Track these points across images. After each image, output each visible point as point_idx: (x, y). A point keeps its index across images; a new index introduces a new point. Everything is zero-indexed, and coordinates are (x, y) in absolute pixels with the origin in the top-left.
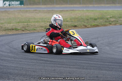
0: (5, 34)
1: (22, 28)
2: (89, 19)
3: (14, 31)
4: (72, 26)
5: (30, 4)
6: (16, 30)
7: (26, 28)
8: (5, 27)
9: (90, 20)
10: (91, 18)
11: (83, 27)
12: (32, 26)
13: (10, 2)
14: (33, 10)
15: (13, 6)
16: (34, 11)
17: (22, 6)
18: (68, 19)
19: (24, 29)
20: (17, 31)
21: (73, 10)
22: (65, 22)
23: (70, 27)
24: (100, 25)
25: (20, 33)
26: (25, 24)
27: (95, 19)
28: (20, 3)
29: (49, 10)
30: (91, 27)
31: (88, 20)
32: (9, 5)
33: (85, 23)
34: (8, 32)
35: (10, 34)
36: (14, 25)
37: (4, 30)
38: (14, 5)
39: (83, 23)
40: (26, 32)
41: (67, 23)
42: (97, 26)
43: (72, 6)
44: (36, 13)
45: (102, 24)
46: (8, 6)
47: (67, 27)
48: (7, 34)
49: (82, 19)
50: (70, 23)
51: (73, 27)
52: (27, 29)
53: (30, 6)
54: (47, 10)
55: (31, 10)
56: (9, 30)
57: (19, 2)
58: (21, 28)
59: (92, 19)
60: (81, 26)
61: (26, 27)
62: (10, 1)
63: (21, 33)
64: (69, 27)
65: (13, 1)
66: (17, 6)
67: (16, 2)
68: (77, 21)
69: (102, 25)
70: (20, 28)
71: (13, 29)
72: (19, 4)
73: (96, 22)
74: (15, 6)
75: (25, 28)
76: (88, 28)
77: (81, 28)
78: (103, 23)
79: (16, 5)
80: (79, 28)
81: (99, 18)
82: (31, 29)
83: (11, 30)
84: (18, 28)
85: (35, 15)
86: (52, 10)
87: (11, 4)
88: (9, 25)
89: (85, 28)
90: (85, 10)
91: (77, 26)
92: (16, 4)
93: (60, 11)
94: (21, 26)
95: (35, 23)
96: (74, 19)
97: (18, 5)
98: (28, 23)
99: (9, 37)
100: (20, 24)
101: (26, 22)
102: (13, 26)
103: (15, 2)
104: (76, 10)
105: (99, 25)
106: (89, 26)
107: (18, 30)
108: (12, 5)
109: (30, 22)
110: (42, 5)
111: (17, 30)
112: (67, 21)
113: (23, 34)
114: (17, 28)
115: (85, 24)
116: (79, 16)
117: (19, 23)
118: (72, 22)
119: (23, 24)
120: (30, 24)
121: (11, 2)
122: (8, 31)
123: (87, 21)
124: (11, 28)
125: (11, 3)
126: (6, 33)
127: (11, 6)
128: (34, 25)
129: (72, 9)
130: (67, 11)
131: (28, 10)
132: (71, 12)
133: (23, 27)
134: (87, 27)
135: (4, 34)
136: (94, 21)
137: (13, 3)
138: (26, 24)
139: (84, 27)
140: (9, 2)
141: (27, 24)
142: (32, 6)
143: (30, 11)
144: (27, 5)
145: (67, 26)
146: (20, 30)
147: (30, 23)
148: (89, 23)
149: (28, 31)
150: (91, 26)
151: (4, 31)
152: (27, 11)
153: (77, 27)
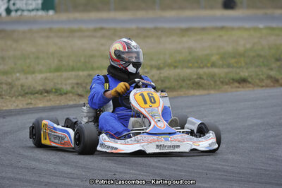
0: (26, 107)
1: (75, 86)
3: (51, 96)
4: (233, 80)
6: (59, 92)
11: (268, 82)
13: (8, 1)
14: (91, 26)
16: (95, 30)
17: (51, 12)
18: (214, 58)
19: (81, 89)
20: (63, 97)
21: (222, 28)
22: (208, 67)
23: (227, 84)
25: (71, 103)
26: (81, 73)
28: (42, 4)
29: (144, 29)
32: (8, 11)
33: (271, 69)
34: (33, 102)
35: (40, 106)
36: (46, 79)
39: (265, 70)
41: (216, 70)
44: (103, 37)
47: (218, 82)
49: (259, 56)
50: (226, 70)
51: (237, 84)
53: (77, 15)
54: (138, 28)
55: (84, 27)
56: (37, 93)
57: (39, 1)
58: (73, 88)
60: (262, 80)
63: (75, 103)
64: (222, 83)
66: (34, 13)
67: (30, 1)
68: (246, 64)
70: (69, 88)
71: (47, 92)
72: (40, 6)
74: (26, 13)
75: (85, 87)
77: (262, 87)
79: (28, 10)
80: (255, 85)
83: (41, 94)
84: (64, 87)
86: (156, 29)
89: (274, 86)
90: (261, 26)
91: (250, 80)
93: (182, 30)
94: (70, 81)
96: (234, 57)
97: (37, 10)
98: (91, 72)
100: (65, 74)
101: (83, 70)
102: (47, 81)
104: (232, 29)
107: (66, 94)
108: (16, 10)
110: (116, 9)
111: (61, 94)
112: (213, 65)
114: (59, 86)
115: (272, 73)
116: (248, 46)
117: (58, 69)
118: (229, 66)
119: (73, 73)
121: (12, 1)
122: (32, 97)
124: (41, 88)
125: (14, 4)
127: (13, 14)
129: (219, 24)
130: (204, 29)
131: (75, 26)
133: (77, 84)
135: (21, 107)
137: (20, 4)
138: (86, 73)
139: (272, 84)
141: (89, 75)
143: (80, 30)
144: (67, 11)
145: (215, 82)
146: (71, 92)
151: (20, 97)
152: (72, 31)
153: (250, 83)
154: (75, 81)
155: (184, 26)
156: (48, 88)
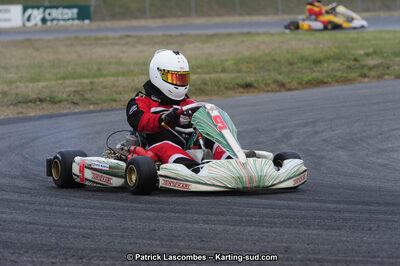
0: (16, 116)
1: (72, 94)
2: (295, 61)
3: (44, 105)
4: (238, 85)
5: (113, 17)
6: (53, 101)
7: (86, 96)
8: (17, 94)
9: (300, 65)
10: (303, 59)
11: (275, 86)
12: (105, 87)
13: (44, 12)
14: (117, 34)
15: (55, 22)
16: (121, 38)
17: (87, 22)
18: (229, 64)
19: (78, 97)
20: (57, 105)
21: (249, 33)
22: (217, 72)
23: (231, 90)
24: (330, 80)
25: (65, 111)
26: (84, 81)
27: (317, 62)
28: (78, 14)
29: (170, 36)
30: (300, 87)
31: (291, 64)
32: (44, 20)
33: (280, 74)
34: (24, 111)
35: (32, 115)
36: (47, 87)
37: (12, 104)
38: (58, 20)
39: (274, 75)
40: (86, 109)
41: (222, 75)
42: (320, 83)
43: (247, 19)
44: (127, 44)
45: (335, 76)
46: (40, 23)
47: (222, 88)
48: (20, 116)
49: (274, 60)
50: (233, 75)
51: (241, 90)
52: (87, 99)
53: (108, 24)
54: (164, 35)
55: (110, 35)
56: (30, 101)
57: (75, 11)
58: (69, 96)
59: (307, 60)
60: (267, 85)
61: (85, 91)
62: (46, 8)
63: (69, 111)
64: (226, 88)
65: (57, 7)
66: (70, 22)
67: (66, 11)
68: (256, 68)
69: (337, 82)
70: (65, 96)
71: (41, 101)
72: (75, 16)
73: (319, 71)
74: (62, 23)
75: (83, 95)
76: (290, 90)
77: (268, 91)
78: (339, 74)
79: (64, 20)
81: (328, 58)
82: (104, 97)
83: (35, 102)
84: (60, 95)
85: (123, 52)
86: (182, 35)
87: (48, 17)
88: (30, 85)
89: (280, 91)
90: (288, 31)
91: (255, 85)
92: (66, 17)
93: (207, 36)
94: (67, 89)
95: (115, 78)
96: (248, 62)
97: (73, 19)
98: (96, 80)
99: (25, 124)
100: (68, 82)
101: (87, 77)
102: (44, 90)
103: (60, 10)
104: (258, 34)
105: (325, 80)
106: (295, 83)
107: (60, 102)
108: (52, 20)
109: (101, 76)
111: (55, 103)
112: (224, 71)
113: (75, 114)
114: (55, 94)
115: (280, 78)
116: (268, 51)
117: (64, 78)
118: (239, 71)
119: (77, 81)
120: (102, 82)
121: (48, 11)
122: (24, 105)
123: (290, 68)
124: (36, 97)
125: (49, 14)
126: (18, 114)
127: (49, 23)
128: (114, 85)
129: (245, 30)
130: (229, 35)
131: (101, 35)
132: (240, 39)
133: (75, 91)
134: (288, 86)
135: (11, 116)
136: (311, 69)
137: (56, 13)
138: (87, 81)
139: (278, 88)
140: (41, 10)
141: (91, 83)
142: (116, 24)
143: (107, 38)
144: (103, 20)
145: (219, 87)
146: (66, 100)
147: (102, 79)
148: (293, 75)
149: (91, 104)
150: (300, 83)
151: (12, 107)
152: (97, 39)
153: (255, 88)
154: (73, 89)
155: (210, 32)
156: (42, 97)
